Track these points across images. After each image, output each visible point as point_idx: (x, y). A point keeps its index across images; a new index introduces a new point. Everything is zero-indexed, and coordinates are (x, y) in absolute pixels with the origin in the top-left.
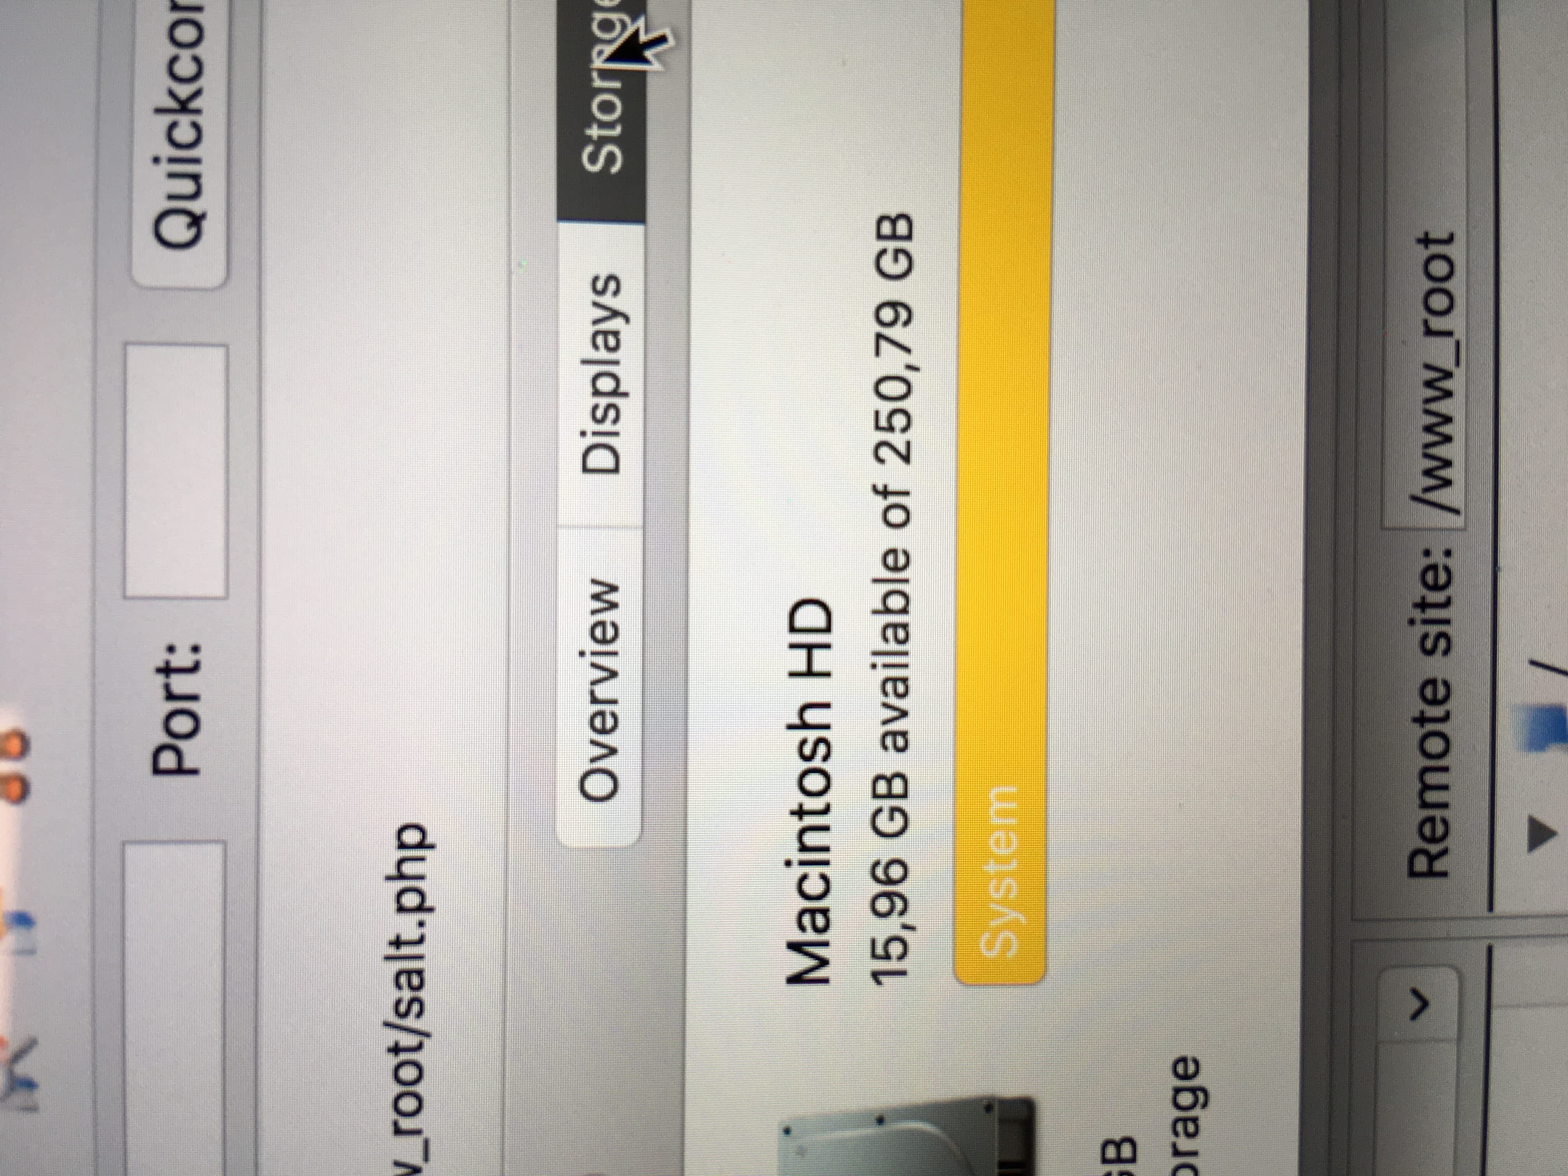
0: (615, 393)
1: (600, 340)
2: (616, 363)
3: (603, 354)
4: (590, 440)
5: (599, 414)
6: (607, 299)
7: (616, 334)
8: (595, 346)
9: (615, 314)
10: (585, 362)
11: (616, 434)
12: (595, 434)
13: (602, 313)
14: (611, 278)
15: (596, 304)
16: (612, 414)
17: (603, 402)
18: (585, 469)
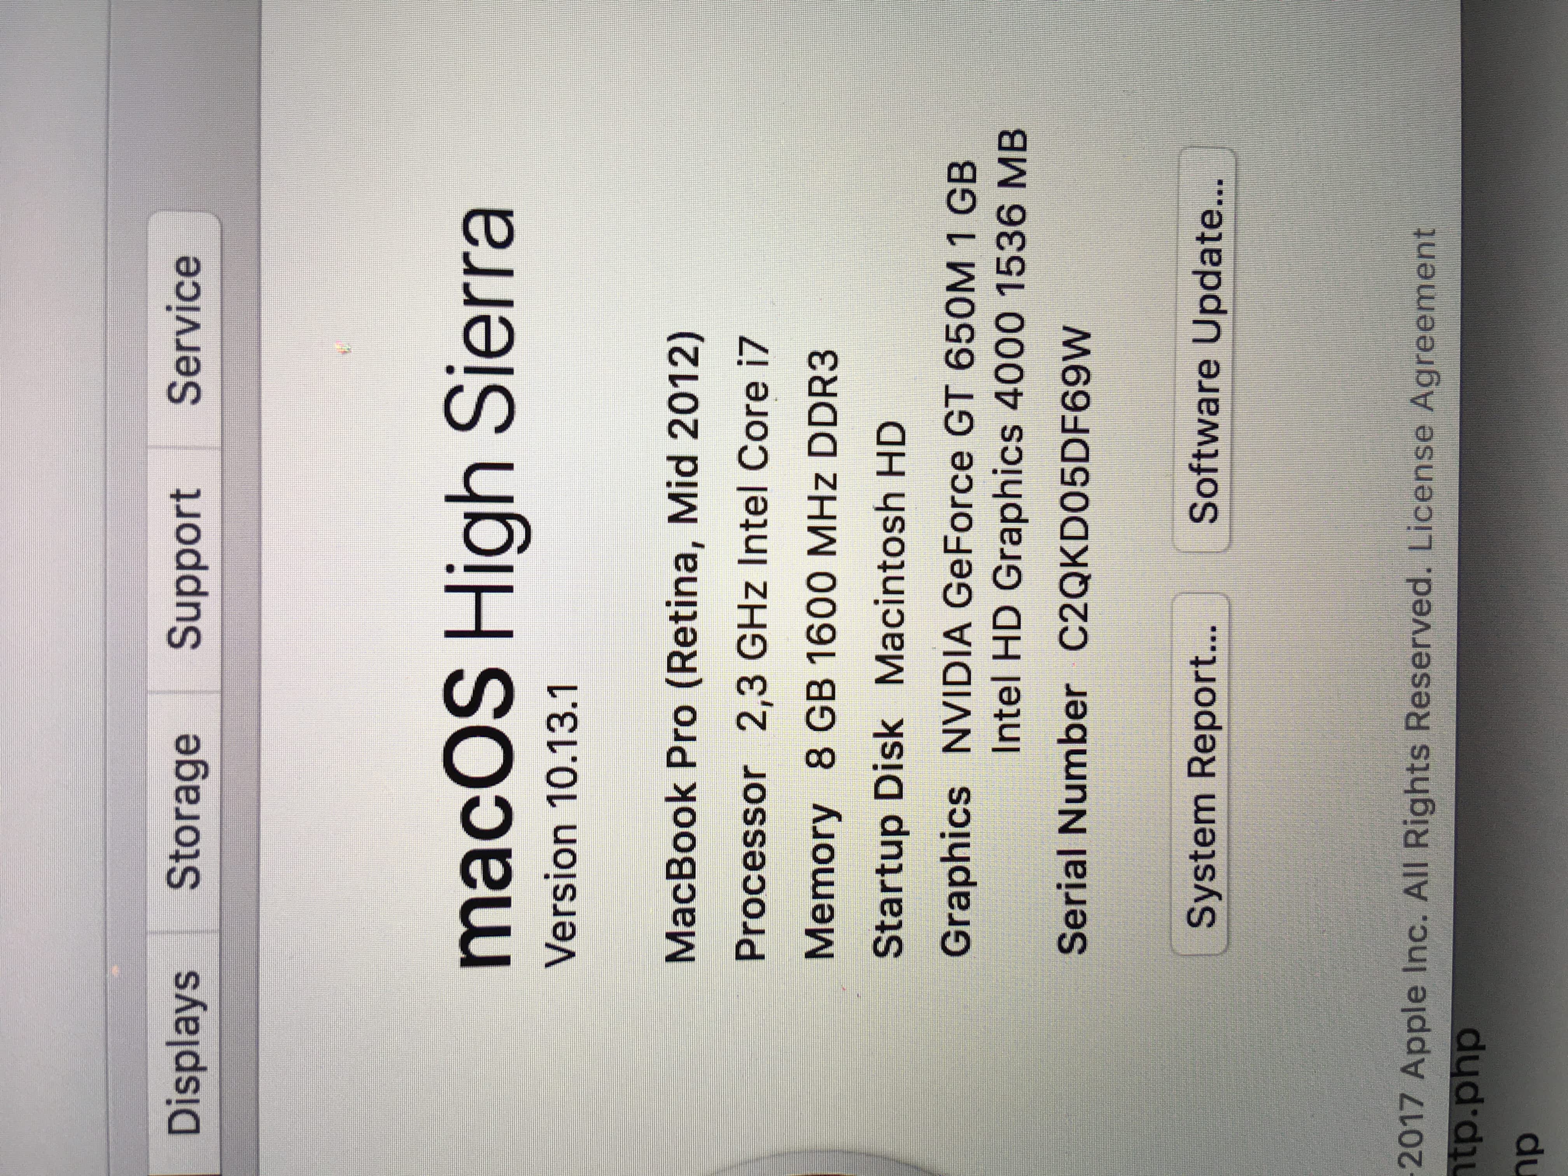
0: (195, 1068)
1: (182, 1025)
2: (196, 1043)
3: (184, 1037)
4: (174, 1107)
5: (182, 1085)
6: (187, 992)
7: (195, 1020)
8: (178, 1031)
9: (195, 1003)
10: (169, 1044)
11: (197, 1101)
12: (178, 1102)
13: (183, 1003)
14: (191, 974)
15: (178, 996)
16: (192, 1085)
17: (185, 1075)
18: (171, 1131)
